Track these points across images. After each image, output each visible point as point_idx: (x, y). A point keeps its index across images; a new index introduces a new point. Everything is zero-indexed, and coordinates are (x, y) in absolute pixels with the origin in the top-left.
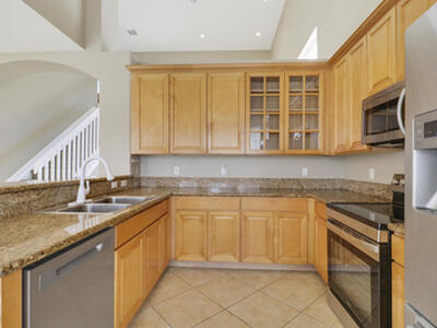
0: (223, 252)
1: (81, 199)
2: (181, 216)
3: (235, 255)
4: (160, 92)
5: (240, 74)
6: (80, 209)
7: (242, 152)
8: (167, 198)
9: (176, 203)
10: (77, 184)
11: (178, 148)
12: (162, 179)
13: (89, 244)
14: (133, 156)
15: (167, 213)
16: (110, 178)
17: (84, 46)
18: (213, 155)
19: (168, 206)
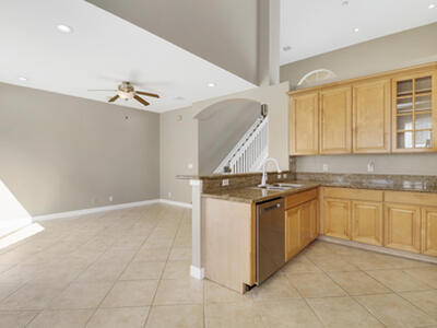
0: (367, 235)
1: (263, 184)
2: (329, 202)
3: (378, 239)
4: (311, 108)
5: (385, 81)
6: (264, 187)
7: (388, 151)
8: (317, 188)
9: (324, 192)
10: (261, 175)
11: (327, 150)
12: (313, 174)
13: (273, 203)
14: (291, 157)
15: (316, 198)
16: (279, 171)
17: (258, 85)
18: (357, 154)
19: (318, 193)
